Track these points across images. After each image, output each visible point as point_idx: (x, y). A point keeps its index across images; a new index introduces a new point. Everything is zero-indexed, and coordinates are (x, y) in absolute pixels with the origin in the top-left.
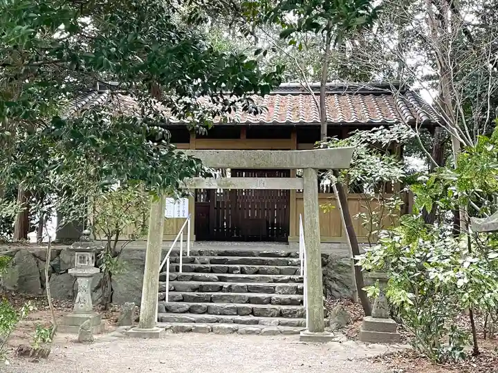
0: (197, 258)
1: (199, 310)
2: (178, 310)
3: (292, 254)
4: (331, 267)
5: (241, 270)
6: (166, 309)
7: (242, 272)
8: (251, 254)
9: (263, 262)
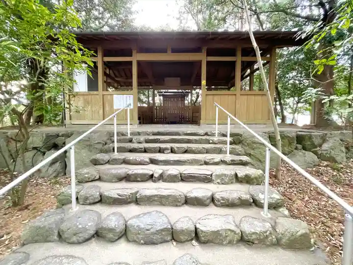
0: (135, 138)
1: (111, 235)
2: (74, 239)
3: (209, 133)
4: (246, 144)
5: (171, 150)
6: (60, 236)
7: (173, 151)
8: (177, 134)
9: (189, 141)
